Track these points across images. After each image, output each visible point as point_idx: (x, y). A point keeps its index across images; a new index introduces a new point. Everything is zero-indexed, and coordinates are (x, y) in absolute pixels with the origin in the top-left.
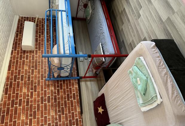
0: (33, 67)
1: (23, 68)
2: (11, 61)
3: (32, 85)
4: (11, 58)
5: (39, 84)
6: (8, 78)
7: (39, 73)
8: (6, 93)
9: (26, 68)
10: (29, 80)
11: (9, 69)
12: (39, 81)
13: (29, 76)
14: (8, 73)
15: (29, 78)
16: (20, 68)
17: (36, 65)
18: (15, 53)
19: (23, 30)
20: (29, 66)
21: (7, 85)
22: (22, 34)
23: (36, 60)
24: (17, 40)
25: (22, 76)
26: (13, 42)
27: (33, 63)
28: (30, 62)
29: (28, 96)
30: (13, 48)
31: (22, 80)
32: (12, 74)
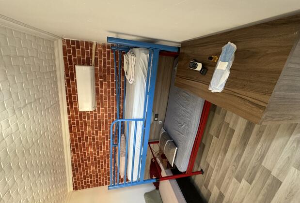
0: (96, 128)
1: (86, 129)
2: (70, 122)
3: (98, 145)
4: (69, 118)
5: (104, 145)
6: (72, 140)
7: (103, 134)
8: (74, 153)
9: (89, 129)
10: (94, 141)
11: (71, 131)
12: (104, 142)
13: (94, 137)
14: (71, 135)
15: (94, 139)
16: (82, 129)
17: (100, 126)
18: (72, 111)
19: (75, 72)
20: (92, 127)
21: (73, 146)
22: (76, 80)
23: (99, 120)
24: (70, 91)
25: (87, 137)
26: (65, 95)
27: (96, 123)
28: (92, 122)
29: (95, 154)
30: (68, 105)
31: (87, 141)
32: (75, 136)
